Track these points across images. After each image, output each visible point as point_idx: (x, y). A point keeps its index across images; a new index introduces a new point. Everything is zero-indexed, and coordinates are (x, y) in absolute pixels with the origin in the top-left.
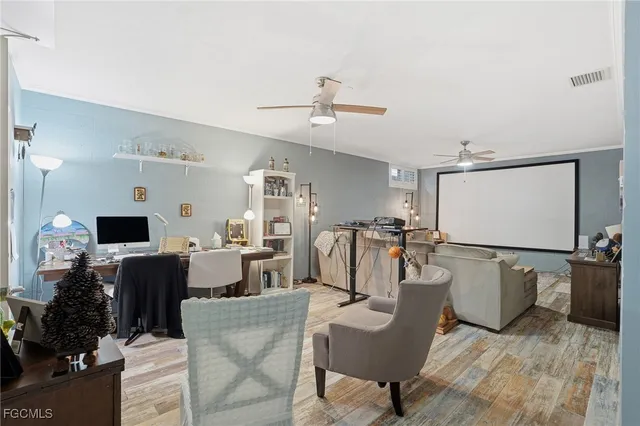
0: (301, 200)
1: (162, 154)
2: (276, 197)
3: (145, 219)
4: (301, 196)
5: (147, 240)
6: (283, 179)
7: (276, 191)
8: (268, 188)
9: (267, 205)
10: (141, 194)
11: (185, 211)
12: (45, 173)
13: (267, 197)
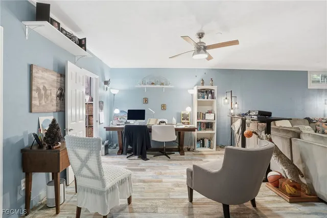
0: (226, 101)
1: (153, 84)
2: (206, 99)
3: (144, 110)
4: (226, 98)
5: (144, 119)
6: (211, 90)
7: (206, 97)
8: (200, 95)
9: (199, 104)
10: (146, 101)
11: (164, 107)
12: (114, 95)
13: (199, 100)
